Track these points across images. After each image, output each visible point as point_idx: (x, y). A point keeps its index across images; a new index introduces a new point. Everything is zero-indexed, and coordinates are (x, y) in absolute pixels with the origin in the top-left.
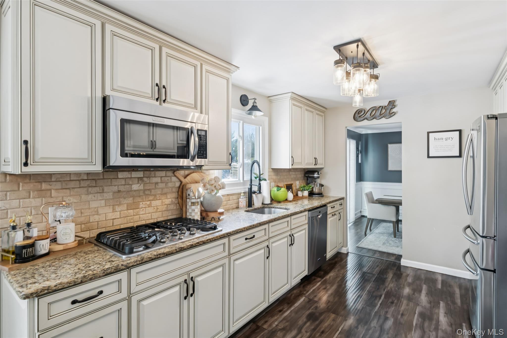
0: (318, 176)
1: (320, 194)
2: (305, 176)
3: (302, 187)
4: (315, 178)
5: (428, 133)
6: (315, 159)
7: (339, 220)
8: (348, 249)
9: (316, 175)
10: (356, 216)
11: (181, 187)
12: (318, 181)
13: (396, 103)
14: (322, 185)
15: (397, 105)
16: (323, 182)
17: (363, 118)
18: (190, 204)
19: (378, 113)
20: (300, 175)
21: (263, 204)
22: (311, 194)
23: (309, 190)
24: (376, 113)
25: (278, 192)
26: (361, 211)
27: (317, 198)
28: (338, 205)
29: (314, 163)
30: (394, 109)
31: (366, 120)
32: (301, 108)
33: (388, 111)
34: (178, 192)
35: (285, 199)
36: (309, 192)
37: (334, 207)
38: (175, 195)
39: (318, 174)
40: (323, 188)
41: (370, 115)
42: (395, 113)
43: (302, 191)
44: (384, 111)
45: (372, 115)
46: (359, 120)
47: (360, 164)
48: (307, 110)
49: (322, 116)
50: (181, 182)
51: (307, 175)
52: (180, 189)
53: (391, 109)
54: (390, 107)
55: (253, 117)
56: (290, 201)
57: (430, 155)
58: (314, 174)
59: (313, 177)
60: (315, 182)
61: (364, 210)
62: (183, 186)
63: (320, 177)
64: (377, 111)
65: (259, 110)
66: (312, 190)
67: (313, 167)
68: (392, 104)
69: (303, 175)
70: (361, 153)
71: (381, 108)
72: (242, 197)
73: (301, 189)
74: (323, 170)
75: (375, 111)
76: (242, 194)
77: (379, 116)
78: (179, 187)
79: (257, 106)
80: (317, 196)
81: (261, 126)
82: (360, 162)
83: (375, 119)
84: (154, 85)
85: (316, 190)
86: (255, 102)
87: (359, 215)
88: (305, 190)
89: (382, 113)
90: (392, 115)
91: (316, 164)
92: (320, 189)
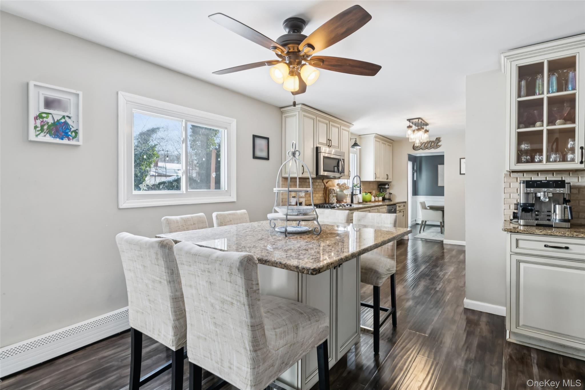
0: (388, 187)
1: (390, 199)
2: (378, 187)
3: (378, 194)
4: (386, 188)
5: (460, 159)
6: (387, 175)
7: (403, 216)
8: (408, 237)
9: (387, 187)
10: (412, 223)
11: (325, 188)
12: (388, 191)
13: (441, 139)
14: (390, 194)
15: (441, 140)
16: (391, 192)
17: (419, 148)
18: (332, 196)
19: (429, 145)
20: (375, 186)
21: (358, 202)
22: (384, 199)
23: (383, 196)
24: (428, 146)
25: (366, 195)
26: (416, 220)
27: (388, 202)
28: (403, 205)
29: (386, 178)
30: (439, 143)
31: (421, 150)
32: (379, 142)
33: (436, 144)
34: (324, 191)
35: (370, 200)
36: (382, 197)
37: (400, 207)
38: (322, 192)
39: (388, 186)
40: (391, 195)
41: (424, 146)
42: (440, 146)
43: (378, 197)
44: (433, 144)
45: (425, 146)
46: (416, 149)
47: (416, 180)
48: (383, 143)
49: (391, 146)
50: (325, 185)
51: (380, 187)
52: (325, 190)
53: (437, 143)
54: (437, 142)
55: (355, 150)
56: (373, 202)
57: (461, 173)
58: (385, 186)
59: (385, 188)
60: (386, 191)
61: (418, 219)
62: (326, 188)
63: (390, 188)
64: (429, 144)
65: (358, 145)
66: (384, 197)
67: (385, 180)
68: (438, 140)
69: (377, 187)
70: (416, 172)
71: (431, 142)
72: (348, 197)
73: (378, 195)
74: (391, 183)
75: (427, 144)
76: (348, 195)
77: (430, 148)
78: (324, 188)
79: (357, 143)
80: (387, 200)
81: (355, 154)
82: (415, 179)
83: (427, 149)
84: (327, 139)
85: (387, 196)
86: (356, 141)
87: (414, 223)
88: (380, 196)
89: (432, 145)
90: (437, 146)
91: (387, 179)
92: (389, 196)
